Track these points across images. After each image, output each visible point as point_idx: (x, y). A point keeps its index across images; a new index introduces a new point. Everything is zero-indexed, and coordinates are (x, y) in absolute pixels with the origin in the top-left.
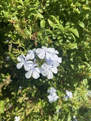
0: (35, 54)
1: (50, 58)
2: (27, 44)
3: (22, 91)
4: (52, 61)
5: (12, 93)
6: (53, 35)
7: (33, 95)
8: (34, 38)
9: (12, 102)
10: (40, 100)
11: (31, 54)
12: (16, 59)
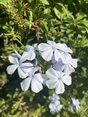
0: (37, 51)
1: (60, 59)
2: (25, 36)
3: (19, 94)
4: (63, 64)
5: (8, 95)
6: (61, 27)
7: (31, 100)
8: (36, 28)
9: (8, 104)
10: (39, 105)
11: (29, 52)
12: (8, 58)
